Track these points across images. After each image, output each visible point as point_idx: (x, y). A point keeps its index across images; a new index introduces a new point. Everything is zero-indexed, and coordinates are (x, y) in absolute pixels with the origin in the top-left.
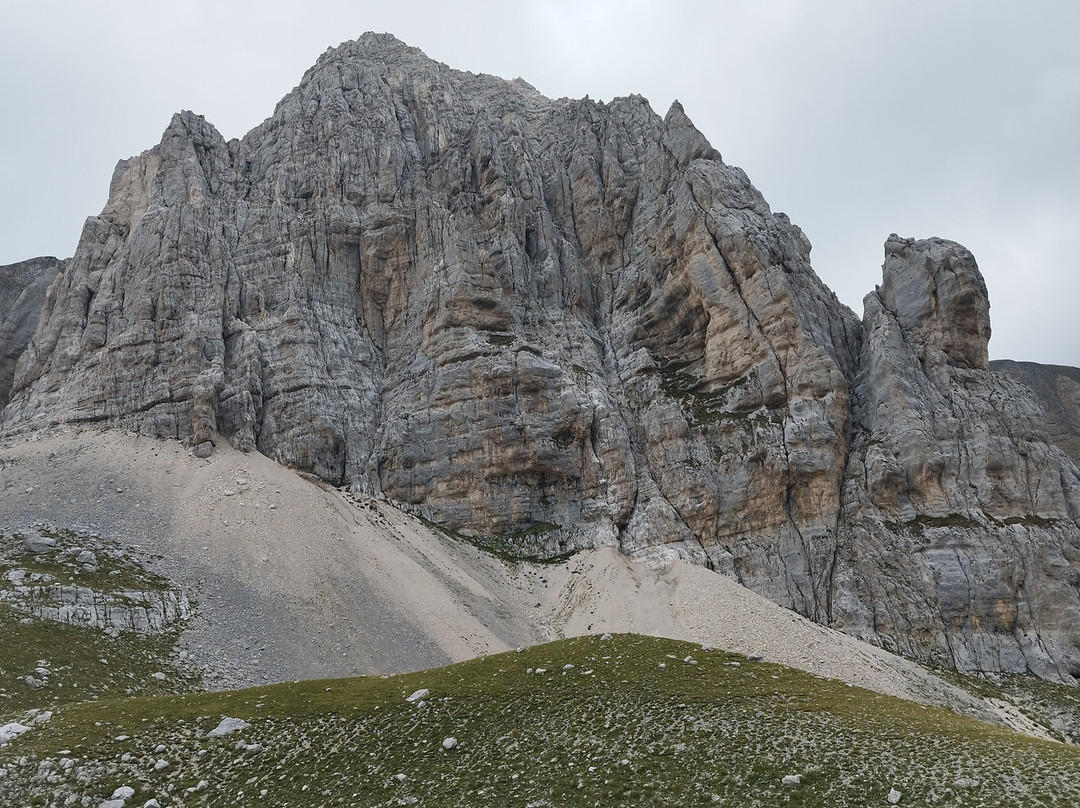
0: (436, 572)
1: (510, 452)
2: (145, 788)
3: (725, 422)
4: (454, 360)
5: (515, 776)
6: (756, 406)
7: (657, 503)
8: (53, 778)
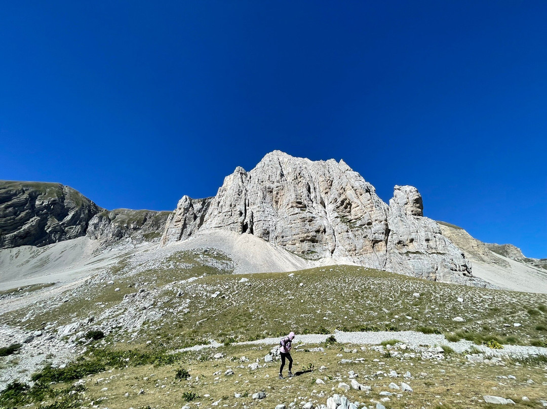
0: (289, 261)
1: (306, 235)
2: (223, 292)
3: (357, 228)
4: (293, 215)
5: (322, 292)
6: (364, 225)
7: (340, 247)
8: (201, 289)
